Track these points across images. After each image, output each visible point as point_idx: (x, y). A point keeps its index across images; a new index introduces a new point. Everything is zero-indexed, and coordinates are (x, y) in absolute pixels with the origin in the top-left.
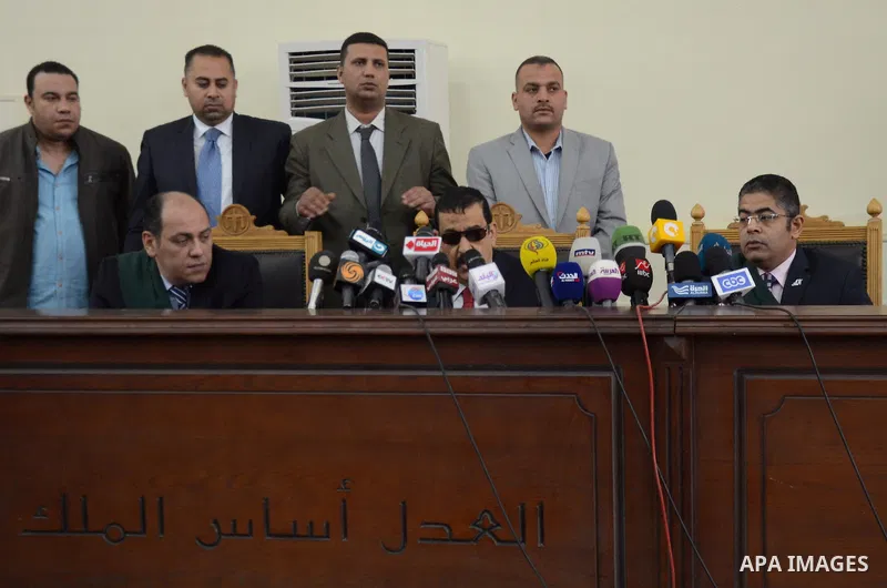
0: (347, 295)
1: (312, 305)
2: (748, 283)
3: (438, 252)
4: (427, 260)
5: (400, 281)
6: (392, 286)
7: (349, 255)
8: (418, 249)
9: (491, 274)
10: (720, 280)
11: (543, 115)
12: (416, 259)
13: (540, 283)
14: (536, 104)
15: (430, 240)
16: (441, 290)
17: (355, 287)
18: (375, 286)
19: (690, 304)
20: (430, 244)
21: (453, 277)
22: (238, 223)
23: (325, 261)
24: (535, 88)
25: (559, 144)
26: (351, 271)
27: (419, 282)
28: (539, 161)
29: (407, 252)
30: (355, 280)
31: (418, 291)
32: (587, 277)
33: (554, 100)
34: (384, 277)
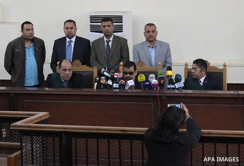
0: (102, 86)
1: (95, 88)
2: (182, 85)
3: (121, 76)
4: (119, 78)
5: (113, 83)
6: (111, 84)
7: (103, 78)
8: (117, 76)
9: (132, 82)
10: (177, 84)
11: (151, 38)
12: (117, 78)
13: (141, 84)
14: (149, 36)
15: (120, 74)
16: (122, 85)
17: (104, 84)
18: (108, 84)
19: (171, 89)
20: (120, 75)
21: (124, 82)
22: (78, 65)
23: (98, 79)
24: (149, 32)
25: (155, 45)
26: (103, 81)
27: (117, 83)
28: (150, 49)
29: (115, 76)
30: (104, 83)
31: (117, 85)
32: (151, 83)
33: (154, 34)
34: (110, 82)
